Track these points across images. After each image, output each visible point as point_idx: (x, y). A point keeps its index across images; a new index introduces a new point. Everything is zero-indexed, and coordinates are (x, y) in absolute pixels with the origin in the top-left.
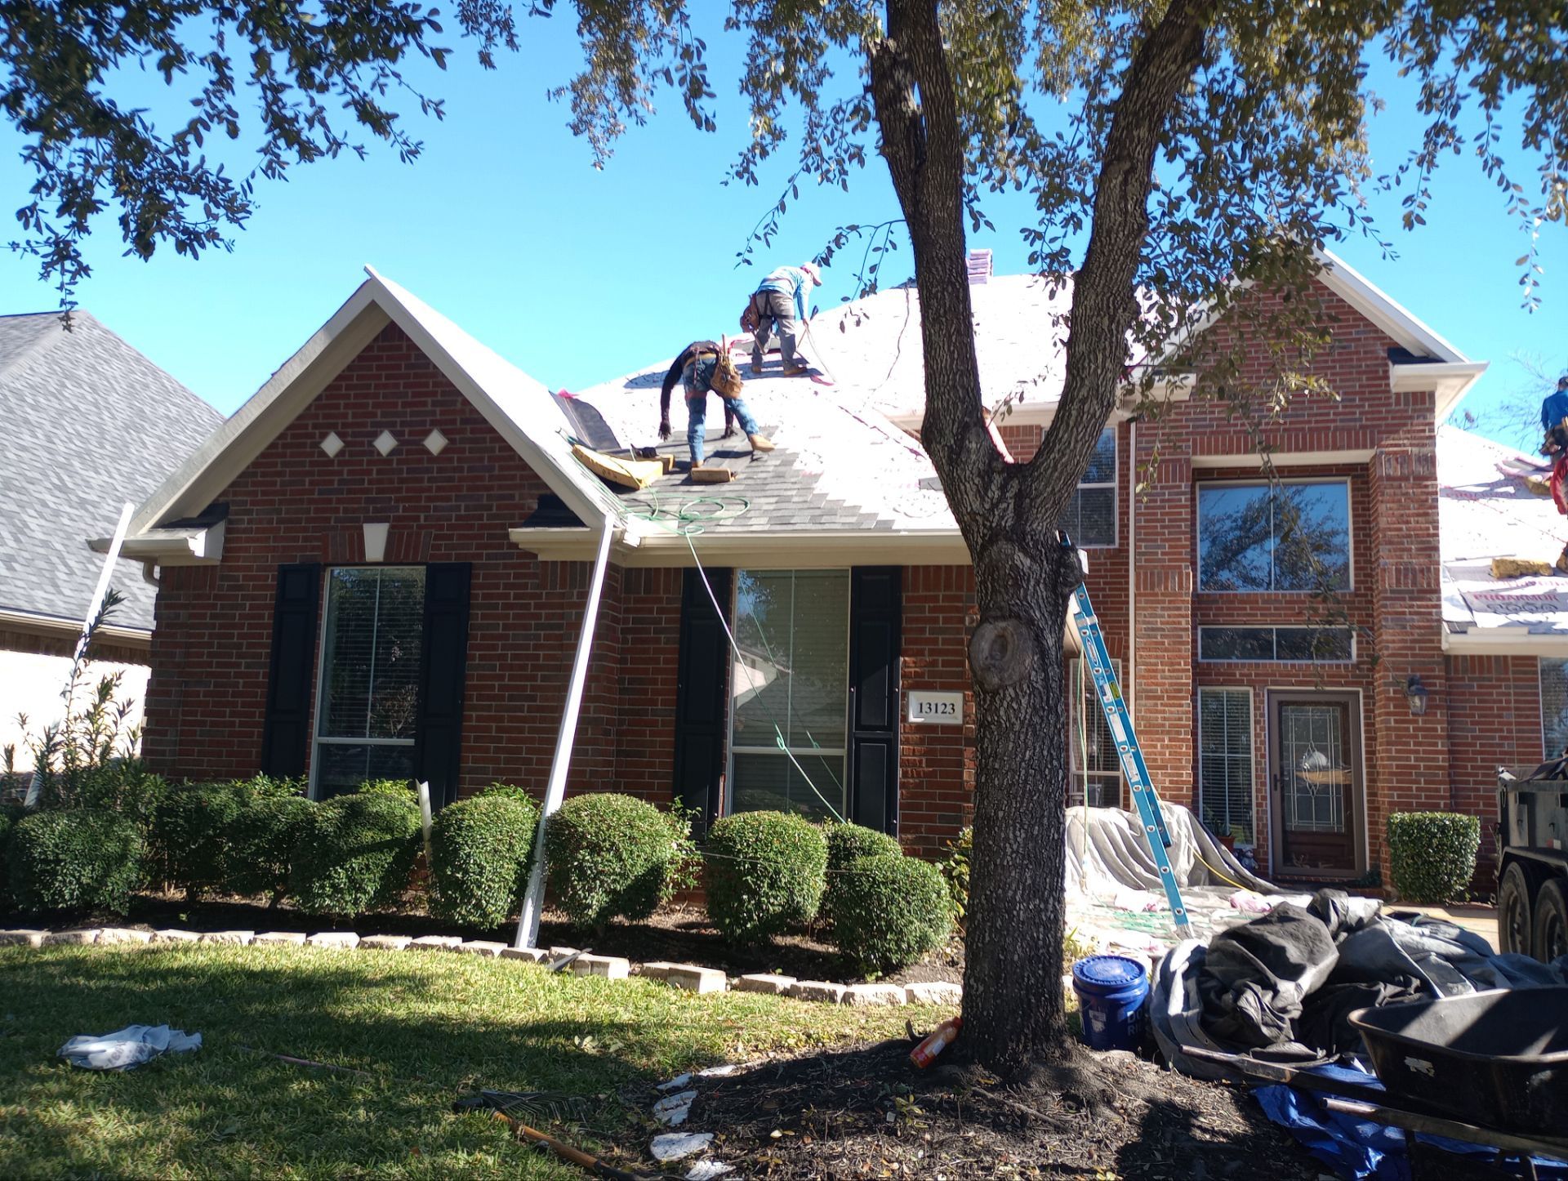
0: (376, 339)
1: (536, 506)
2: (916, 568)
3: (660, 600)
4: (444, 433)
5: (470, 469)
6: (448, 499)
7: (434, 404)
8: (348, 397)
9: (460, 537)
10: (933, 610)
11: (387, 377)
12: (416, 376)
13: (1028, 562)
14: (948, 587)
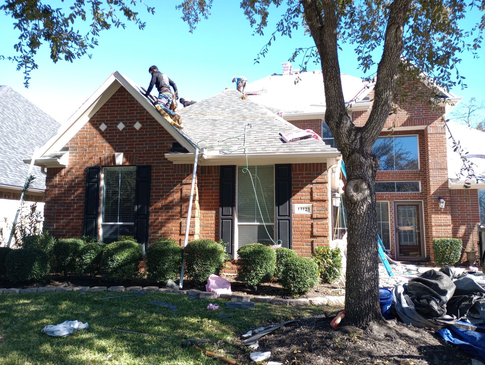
0: (116, 92)
1: (172, 146)
2: (296, 164)
3: (213, 176)
4: (140, 123)
5: (149, 135)
6: (143, 144)
7: (137, 113)
8: (108, 111)
9: (147, 157)
10: (302, 178)
11: (121, 105)
12: (130, 104)
13: (364, 160)
14: (306, 170)
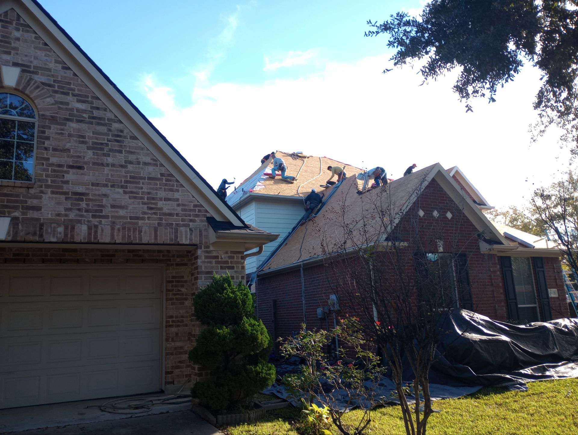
1: (477, 237)
4: (451, 213)
6: (455, 233)
7: (447, 203)
8: (422, 198)
10: (549, 268)
11: (432, 193)
12: (440, 194)
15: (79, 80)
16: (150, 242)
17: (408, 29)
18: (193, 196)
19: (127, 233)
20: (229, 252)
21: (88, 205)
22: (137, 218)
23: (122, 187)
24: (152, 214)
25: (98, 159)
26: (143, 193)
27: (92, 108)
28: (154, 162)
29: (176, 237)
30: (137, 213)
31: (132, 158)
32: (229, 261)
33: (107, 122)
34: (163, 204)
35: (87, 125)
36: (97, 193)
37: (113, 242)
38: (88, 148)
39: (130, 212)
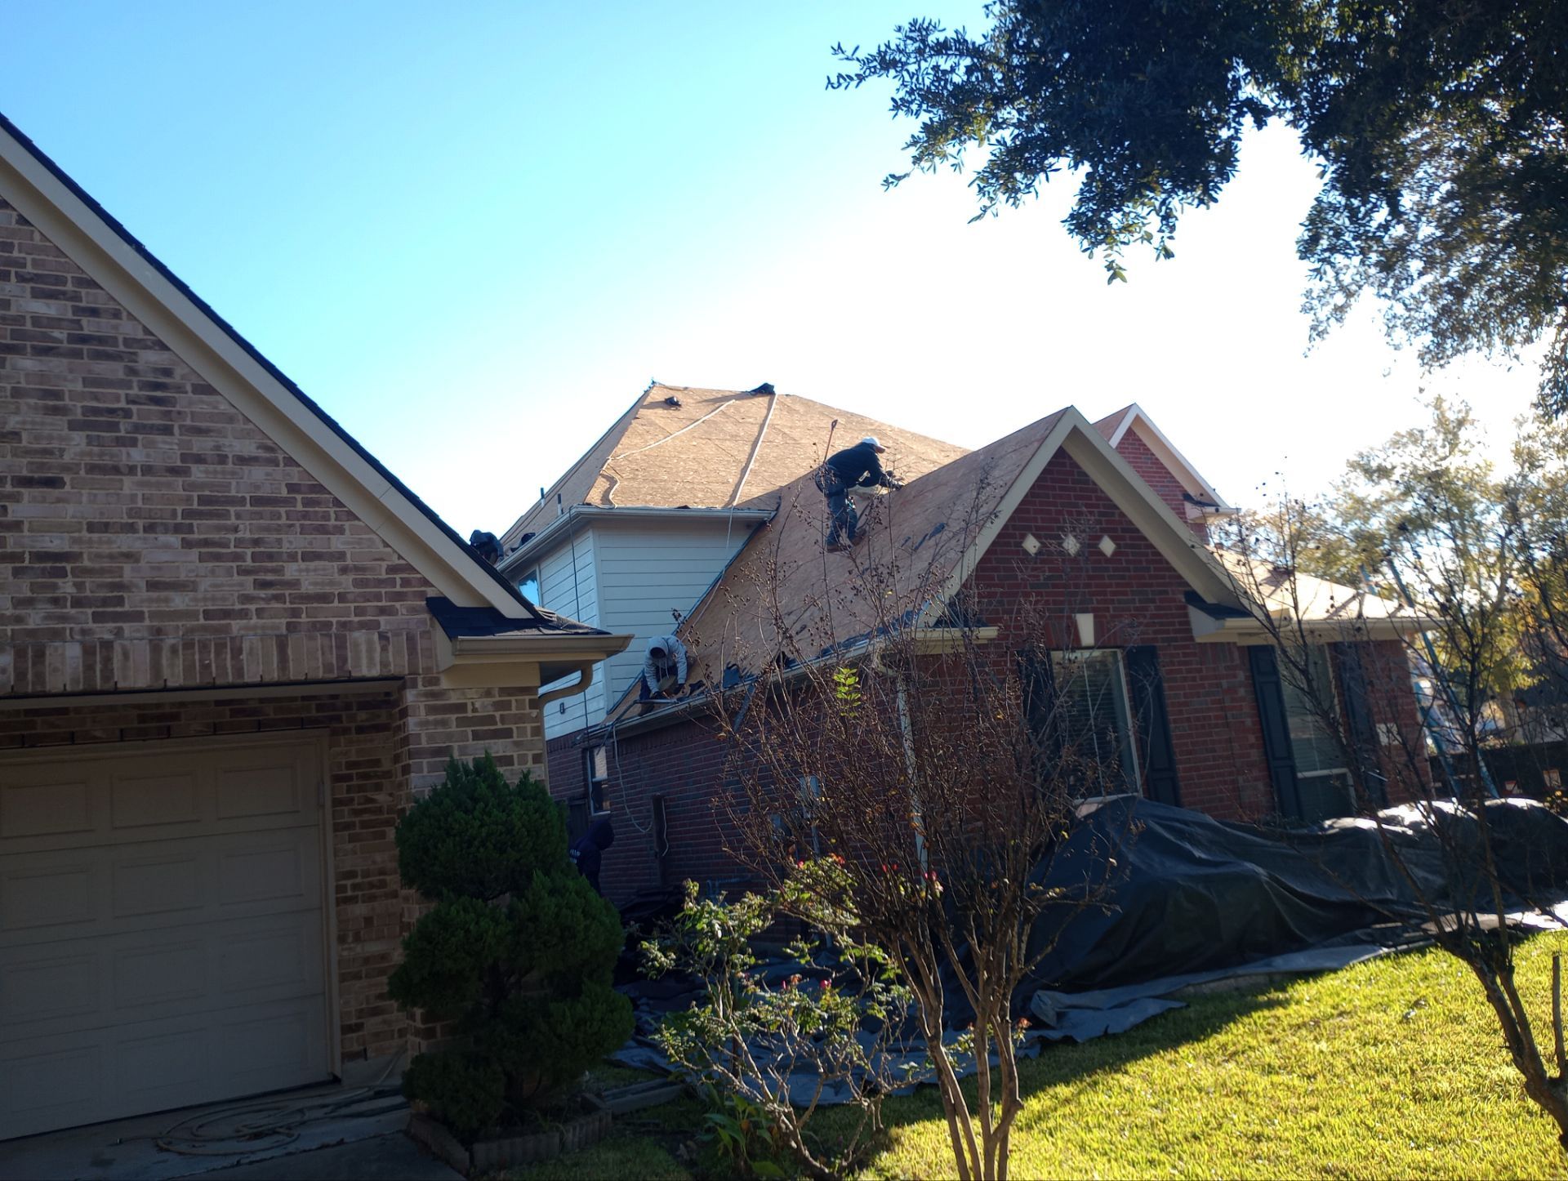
1: (1184, 600)
4: (1113, 539)
5: (1135, 569)
6: (1126, 593)
8: (1034, 503)
11: (1060, 489)
15: (37, 236)
16: (267, 679)
17: (945, 63)
18: (384, 541)
19: (197, 657)
20: (496, 692)
21: (79, 586)
22: (227, 614)
23: (177, 529)
24: (267, 600)
25: (101, 455)
26: (239, 542)
27: (77, 311)
28: (268, 455)
29: (343, 660)
30: (224, 599)
31: (201, 445)
32: (497, 715)
33: (122, 348)
34: (300, 571)
35: (65, 361)
36: (105, 549)
37: (160, 685)
38: (74, 426)
39: (205, 599)
